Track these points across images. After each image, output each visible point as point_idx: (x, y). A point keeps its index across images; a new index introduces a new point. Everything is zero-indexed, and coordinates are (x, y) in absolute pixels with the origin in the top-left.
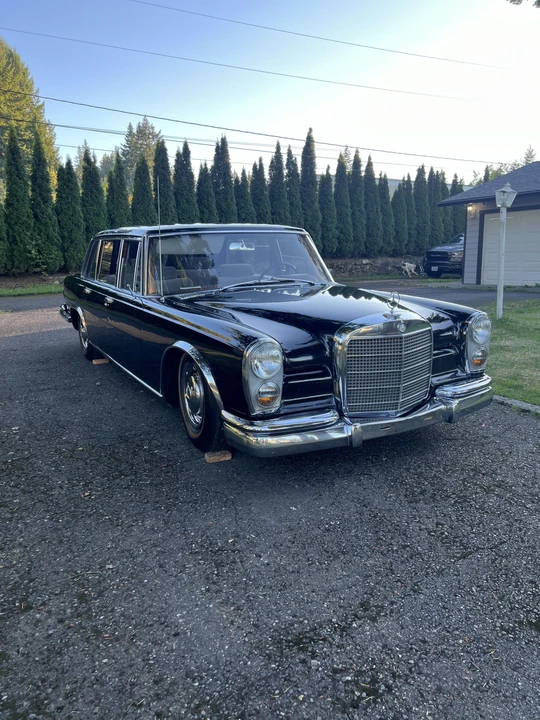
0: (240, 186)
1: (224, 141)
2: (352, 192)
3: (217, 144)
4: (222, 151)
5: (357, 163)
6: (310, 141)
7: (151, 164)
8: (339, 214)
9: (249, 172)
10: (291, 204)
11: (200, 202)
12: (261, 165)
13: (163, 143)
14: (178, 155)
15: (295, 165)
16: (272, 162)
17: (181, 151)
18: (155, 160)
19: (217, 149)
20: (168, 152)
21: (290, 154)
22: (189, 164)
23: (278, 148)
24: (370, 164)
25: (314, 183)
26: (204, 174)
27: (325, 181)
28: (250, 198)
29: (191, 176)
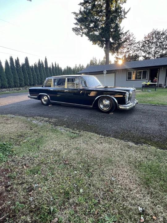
0: (32, 68)
1: (27, 57)
2: (56, 71)
4: (27, 60)
5: (56, 65)
6: (46, 59)
7: (9, 62)
9: (33, 66)
10: (44, 73)
11: (23, 71)
12: (36, 64)
13: (12, 57)
14: (16, 60)
15: (43, 64)
16: (38, 63)
17: (16, 59)
18: (10, 61)
19: (25, 59)
20: (13, 59)
21: (42, 61)
22: (19, 62)
23: (39, 60)
24: (58, 65)
25: (48, 68)
26: (23, 65)
27: (50, 68)
28: (34, 71)
29: (20, 65)
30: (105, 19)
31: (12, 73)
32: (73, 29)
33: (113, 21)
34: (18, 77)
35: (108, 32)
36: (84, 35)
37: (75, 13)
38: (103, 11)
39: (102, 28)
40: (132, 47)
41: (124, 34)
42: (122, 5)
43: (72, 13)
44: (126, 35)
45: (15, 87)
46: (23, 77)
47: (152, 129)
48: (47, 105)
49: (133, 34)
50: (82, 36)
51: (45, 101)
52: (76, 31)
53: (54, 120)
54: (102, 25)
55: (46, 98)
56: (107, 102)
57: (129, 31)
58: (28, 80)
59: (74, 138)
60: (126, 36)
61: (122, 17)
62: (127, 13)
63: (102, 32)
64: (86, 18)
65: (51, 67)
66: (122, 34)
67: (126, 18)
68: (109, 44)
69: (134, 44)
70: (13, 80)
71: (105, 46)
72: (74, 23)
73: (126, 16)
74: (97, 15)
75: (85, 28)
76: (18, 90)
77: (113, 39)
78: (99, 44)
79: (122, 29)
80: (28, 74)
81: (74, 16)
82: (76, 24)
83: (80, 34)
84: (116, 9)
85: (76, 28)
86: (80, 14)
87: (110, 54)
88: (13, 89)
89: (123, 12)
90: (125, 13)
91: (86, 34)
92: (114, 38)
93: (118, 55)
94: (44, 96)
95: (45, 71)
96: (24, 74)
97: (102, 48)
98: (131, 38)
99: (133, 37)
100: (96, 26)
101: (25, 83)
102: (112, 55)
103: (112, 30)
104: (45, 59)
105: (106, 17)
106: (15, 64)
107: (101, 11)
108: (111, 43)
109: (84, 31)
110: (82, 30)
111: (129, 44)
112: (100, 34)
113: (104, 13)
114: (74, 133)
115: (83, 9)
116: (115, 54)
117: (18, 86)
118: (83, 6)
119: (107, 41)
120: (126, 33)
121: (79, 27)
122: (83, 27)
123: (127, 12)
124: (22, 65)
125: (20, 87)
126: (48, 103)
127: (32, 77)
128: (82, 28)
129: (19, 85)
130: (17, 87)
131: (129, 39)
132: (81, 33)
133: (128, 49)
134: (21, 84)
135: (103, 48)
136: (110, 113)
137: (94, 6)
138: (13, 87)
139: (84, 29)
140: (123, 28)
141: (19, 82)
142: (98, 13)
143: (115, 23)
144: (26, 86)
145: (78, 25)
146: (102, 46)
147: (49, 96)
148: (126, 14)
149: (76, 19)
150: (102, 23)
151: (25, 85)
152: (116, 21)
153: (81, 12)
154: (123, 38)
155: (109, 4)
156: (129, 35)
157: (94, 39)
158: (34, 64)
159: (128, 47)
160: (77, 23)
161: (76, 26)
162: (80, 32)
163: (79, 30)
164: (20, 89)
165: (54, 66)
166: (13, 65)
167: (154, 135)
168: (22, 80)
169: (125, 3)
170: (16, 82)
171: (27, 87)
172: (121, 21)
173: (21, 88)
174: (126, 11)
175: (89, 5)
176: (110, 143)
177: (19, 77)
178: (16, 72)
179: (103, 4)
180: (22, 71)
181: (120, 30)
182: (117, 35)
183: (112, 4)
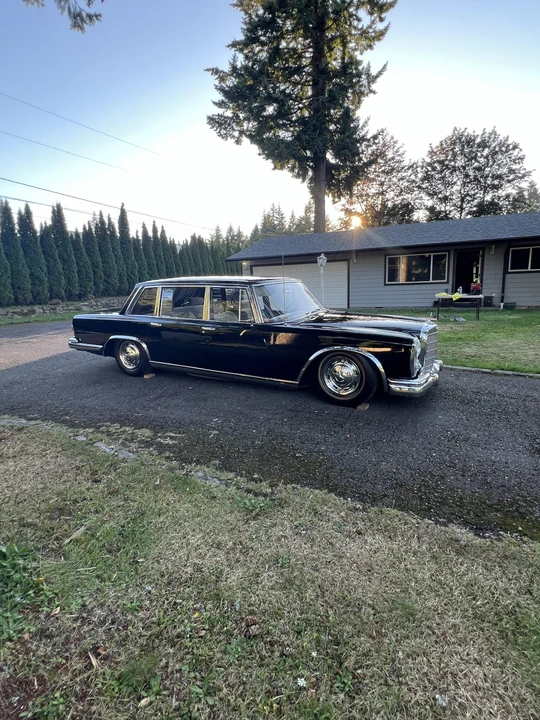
0: (75, 240)
1: (58, 206)
2: (155, 250)
3: (53, 207)
4: (58, 215)
5: (155, 230)
6: (123, 214)
8: (149, 264)
9: (81, 231)
10: (116, 256)
11: (44, 252)
12: (90, 227)
13: (7, 203)
14: (20, 213)
15: (114, 229)
16: (97, 225)
17: (23, 211)
18: (1, 217)
19: (54, 212)
20: (12, 211)
21: (109, 219)
22: (31, 222)
23: (101, 215)
24: (163, 231)
25: (129, 241)
26: (46, 231)
27: (136, 241)
28: (84, 250)
29: (35, 232)
30: (310, 93)
31: (7, 256)
32: (211, 120)
33: (334, 100)
34: (26, 271)
35: (321, 134)
36: (246, 140)
37: (216, 71)
38: (306, 70)
39: (302, 121)
40: (395, 179)
41: (369, 140)
42: (361, 54)
43: (208, 70)
44: (374, 143)
45: (17, 302)
46: (45, 269)
47: (512, 467)
48: (138, 374)
49: (395, 142)
50: (238, 142)
51: (130, 360)
52: (220, 125)
53: (172, 438)
54: (300, 111)
55: (133, 351)
56: (348, 370)
57: (383, 131)
58: (63, 281)
59: (258, 515)
60: (374, 147)
61: (363, 89)
62: (378, 80)
63: (304, 132)
64: (251, 88)
65: (140, 238)
66: (363, 139)
67: (374, 93)
68: (323, 168)
69: (399, 172)
70: (9, 281)
71: (310, 173)
72: (214, 103)
73: (374, 87)
74: (287, 79)
75: (247, 119)
76: (27, 314)
77: (336, 156)
78: (292, 170)
79: (364, 126)
80: (64, 261)
81: (214, 80)
82: (220, 104)
83: (234, 137)
84: (345, 67)
85: (219, 115)
86: (232, 75)
87: (328, 199)
88: (10, 309)
89: (364, 76)
90: (372, 79)
91: (251, 137)
92: (340, 150)
93: (352, 203)
94: (127, 345)
95: (119, 250)
96: (47, 261)
97: (303, 181)
98: (390, 155)
99: (395, 149)
100: (283, 113)
101: (51, 291)
102: (334, 202)
103: (332, 127)
104: (118, 213)
105: (313, 89)
106: (17, 227)
107: (299, 70)
108: (331, 167)
109: (245, 127)
110: (239, 122)
111: (383, 172)
112: (297, 138)
113: (308, 74)
114: (256, 495)
115: (241, 61)
116: (343, 200)
117: (25, 299)
118: (241, 50)
119: (319, 159)
120: (375, 137)
121: (229, 113)
122: (242, 116)
123: (377, 76)
124: (41, 230)
125: (32, 304)
126: (142, 367)
127: (76, 270)
128: (238, 116)
129: (29, 297)
130: (22, 305)
131: (382, 154)
132: (236, 134)
133: (382, 184)
134: (38, 294)
135: (307, 181)
136: (359, 407)
137: (276, 53)
138: (8, 305)
139: (245, 119)
140: (366, 122)
141: (30, 286)
142: (289, 73)
143: (341, 106)
144: (55, 301)
145: (228, 108)
146: (302, 175)
147: (144, 346)
148: (373, 82)
149: (222, 90)
150: (301, 105)
151: (51, 298)
152: (343, 102)
153: (234, 68)
154: (366, 152)
155: (323, 50)
156: (384, 145)
157: (277, 153)
158: (84, 227)
159: (383, 180)
160: (223, 102)
161: (221, 111)
162: (233, 129)
163: (229, 124)
164: (34, 312)
165: (150, 234)
166: (13, 229)
167: (525, 494)
168: (41, 281)
169: (369, 50)
170: (19, 288)
171: (58, 304)
172: (359, 102)
173: (38, 309)
174: (374, 72)
175: (261, 51)
176: (390, 533)
177: (30, 269)
178: (22, 253)
179: (305, 48)
180: (40, 250)
181: (356, 128)
182: (348, 141)
183: (331, 49)
